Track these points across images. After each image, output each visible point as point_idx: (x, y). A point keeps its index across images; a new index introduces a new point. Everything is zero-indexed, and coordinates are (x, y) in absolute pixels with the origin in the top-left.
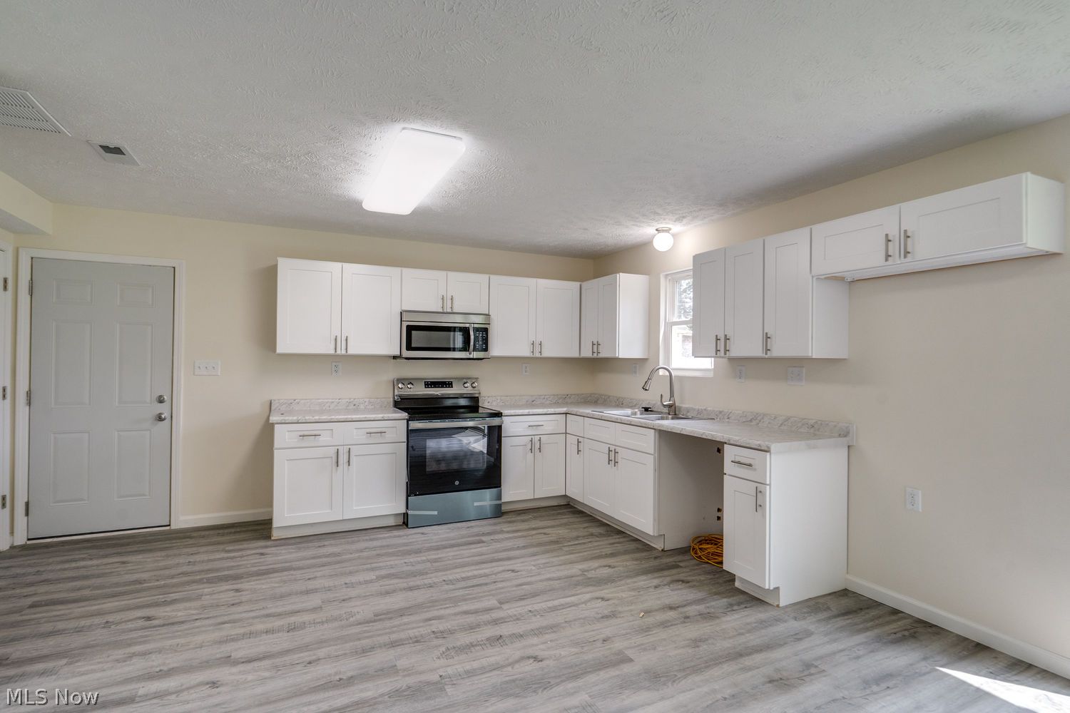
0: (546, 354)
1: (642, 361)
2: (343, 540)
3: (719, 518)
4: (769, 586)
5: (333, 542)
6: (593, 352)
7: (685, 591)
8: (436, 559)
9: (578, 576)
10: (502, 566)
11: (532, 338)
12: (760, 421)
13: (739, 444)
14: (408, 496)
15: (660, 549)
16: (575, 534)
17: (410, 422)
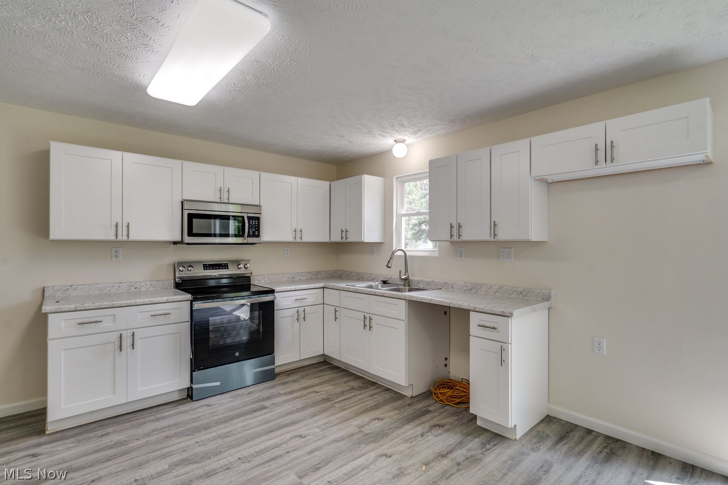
0: (305, 239)
1: (379, 244)
2: (128, 424)
3: (446, 365)
4: (511, 425)
5: (117, 428)
6: (342, 238)
7: (445, 436)
8: (226, 433)
9: (357, 433)
10: (289, 432)
11: (294, 227)
12: (478, 290)
13: (484, 311)
14: (192, 371)
15: (410, 396)
16: (339, 389)
17: (194, 303)
